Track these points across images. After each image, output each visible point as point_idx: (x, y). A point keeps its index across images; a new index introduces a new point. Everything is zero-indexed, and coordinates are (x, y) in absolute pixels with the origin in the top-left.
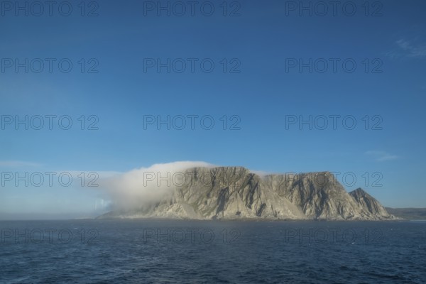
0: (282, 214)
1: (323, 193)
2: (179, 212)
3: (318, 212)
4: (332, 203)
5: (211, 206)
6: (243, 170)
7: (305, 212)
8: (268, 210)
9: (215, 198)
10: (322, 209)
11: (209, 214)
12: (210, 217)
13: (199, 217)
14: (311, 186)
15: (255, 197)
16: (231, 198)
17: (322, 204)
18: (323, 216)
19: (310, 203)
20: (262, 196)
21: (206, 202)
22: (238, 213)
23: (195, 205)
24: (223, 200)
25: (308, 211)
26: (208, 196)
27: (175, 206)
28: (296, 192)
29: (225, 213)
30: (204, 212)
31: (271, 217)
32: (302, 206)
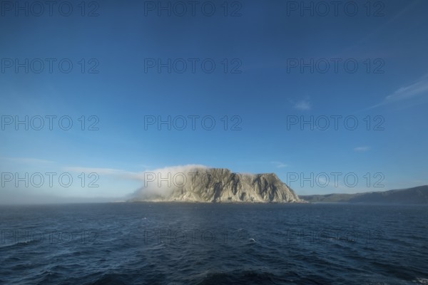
0: (255, 199)
1: (273, 186)
2: (190, 197)
3: (271, 198)
4: (279, 192)
5: (210, 194)
6: (227, 171)
7: (263, 198)
8: (247, 196)
9: (212, 189)
10: (274, 196)
11: (209, 199)
12: (210, 201)
13: (202, 201)
14: (266, 183)
15: (238, 188)
16: (224, 188)
17: (273, 192)
18: (275, 200)
19: (266, 192)
20: (242, 188)
21: (206, 191)
22: (230, 198)
23: (199, 193)
24: (218, 190)
25: (265, 197)
26: (207, 187)
27: (188, 194)
28: (256, 185)
29: (222, 198)
30: (206, 198)
31: (249, 201)
32: (261, 193)
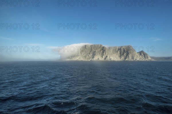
1: (128, 52)
2: (80, 58)
3: (125, 58)
4: (130, 56)
5: (90, 57)
6: (101, 45)
7: (121, 58)
8: (108, 58)
9: (91, 54)
10: (127, 57)
11: (89, 59)
12: (90, 60)
13: (86, 60)
14: (124, 51)
15: (104, 54)
16: (96, 54)
17: (127, 56)
18: (127, 60)
19: (123, 56)
20: (107, 54)
21: (89, 56)
22: (98, 59)
23: (85, 57)
24: (94, 55)
25: (122, 58)
26: (89, 54)
27: (79, 57)
28: (119, 52)
29: (94, 59)
30: (88, 59)
31: (109, 60)
32: (120, 56)
